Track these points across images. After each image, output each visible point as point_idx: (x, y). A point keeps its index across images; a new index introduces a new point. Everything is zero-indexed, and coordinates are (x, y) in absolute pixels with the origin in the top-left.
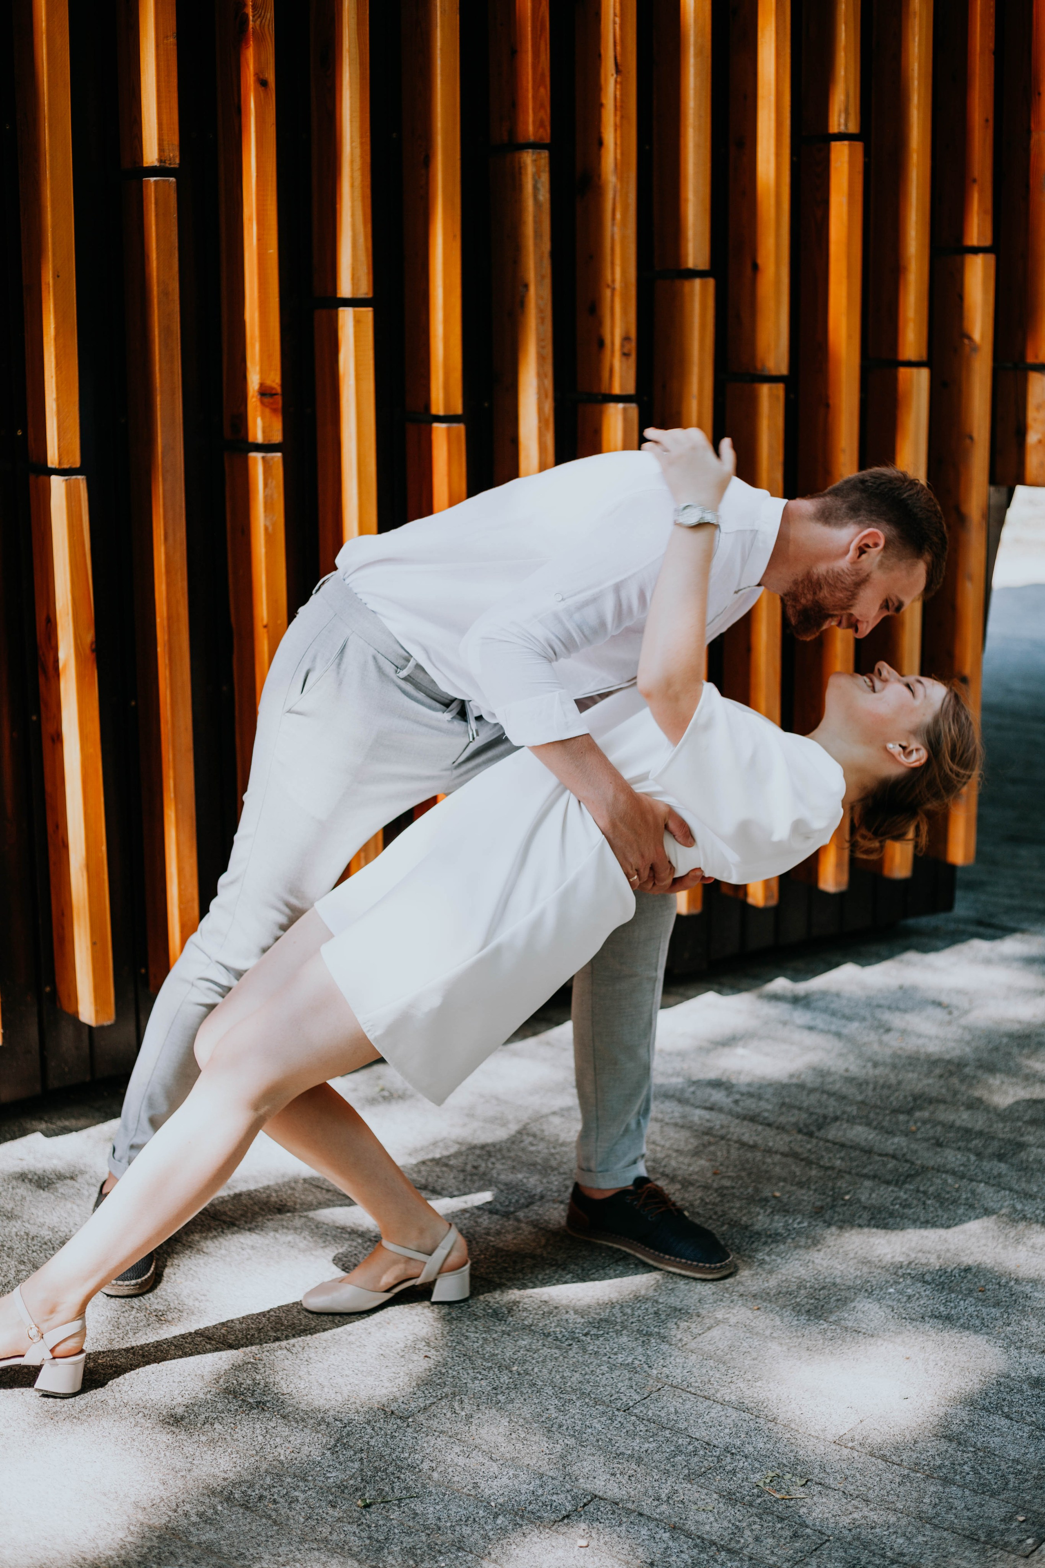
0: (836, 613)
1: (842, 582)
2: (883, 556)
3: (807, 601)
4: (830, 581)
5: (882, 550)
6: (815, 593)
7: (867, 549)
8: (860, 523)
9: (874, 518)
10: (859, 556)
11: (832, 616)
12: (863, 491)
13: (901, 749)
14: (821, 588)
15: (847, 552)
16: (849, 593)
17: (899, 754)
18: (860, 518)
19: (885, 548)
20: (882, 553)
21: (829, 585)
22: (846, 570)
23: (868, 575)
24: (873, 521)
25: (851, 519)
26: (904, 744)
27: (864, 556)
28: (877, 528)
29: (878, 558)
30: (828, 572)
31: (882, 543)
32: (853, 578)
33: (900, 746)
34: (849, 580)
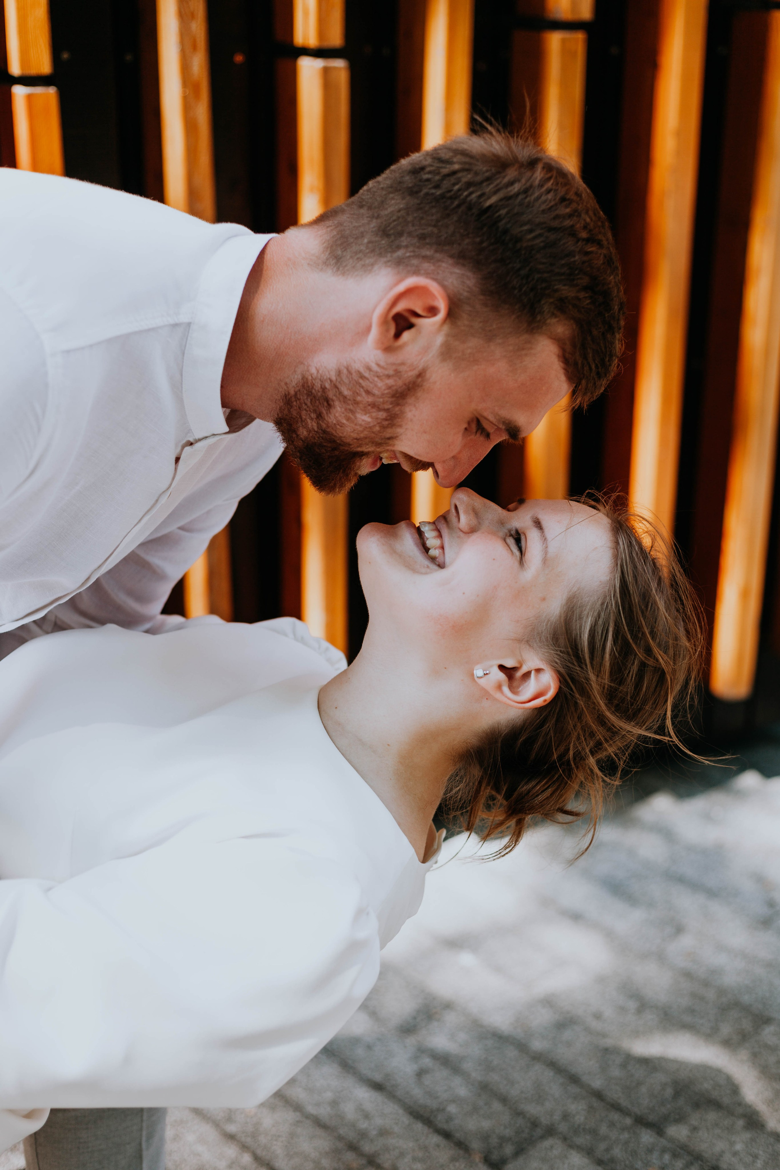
0: (365, 449)
1: (368, 392)
2: (447, 335)
3: (309, 431)
4: (346, 392)
5: (445, 321)
6: (319, 416)
7: (414, 320)
8: (399, 262)
9: (427, 252)
10: (398, 335)
11: (362, 455)
12: (412, 192)
13: (501, 676)
14: (329, 406)
15: (369, 329)
16: (382, 415)
17: (499, 687)
18: (400, 253)
19: (451, 315)
20: (446, 328)
21: (344, 399)
22: (375, 368)
23: (421, 375)
24: (425, 258)
25: (380, 255)
26: (509, 663)
27: (406, 336)
28: (427, 275)
29: (440, 340)
30: (339, 373)
31: (442, 305)
32: (390, 382)
33: (502, 667)
34: (380, 387)
